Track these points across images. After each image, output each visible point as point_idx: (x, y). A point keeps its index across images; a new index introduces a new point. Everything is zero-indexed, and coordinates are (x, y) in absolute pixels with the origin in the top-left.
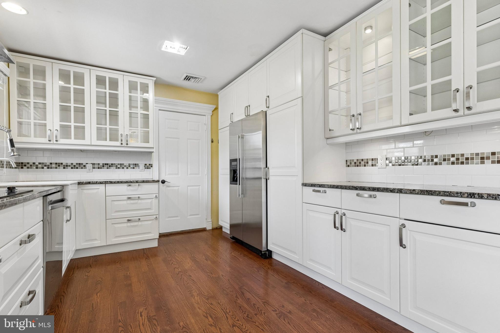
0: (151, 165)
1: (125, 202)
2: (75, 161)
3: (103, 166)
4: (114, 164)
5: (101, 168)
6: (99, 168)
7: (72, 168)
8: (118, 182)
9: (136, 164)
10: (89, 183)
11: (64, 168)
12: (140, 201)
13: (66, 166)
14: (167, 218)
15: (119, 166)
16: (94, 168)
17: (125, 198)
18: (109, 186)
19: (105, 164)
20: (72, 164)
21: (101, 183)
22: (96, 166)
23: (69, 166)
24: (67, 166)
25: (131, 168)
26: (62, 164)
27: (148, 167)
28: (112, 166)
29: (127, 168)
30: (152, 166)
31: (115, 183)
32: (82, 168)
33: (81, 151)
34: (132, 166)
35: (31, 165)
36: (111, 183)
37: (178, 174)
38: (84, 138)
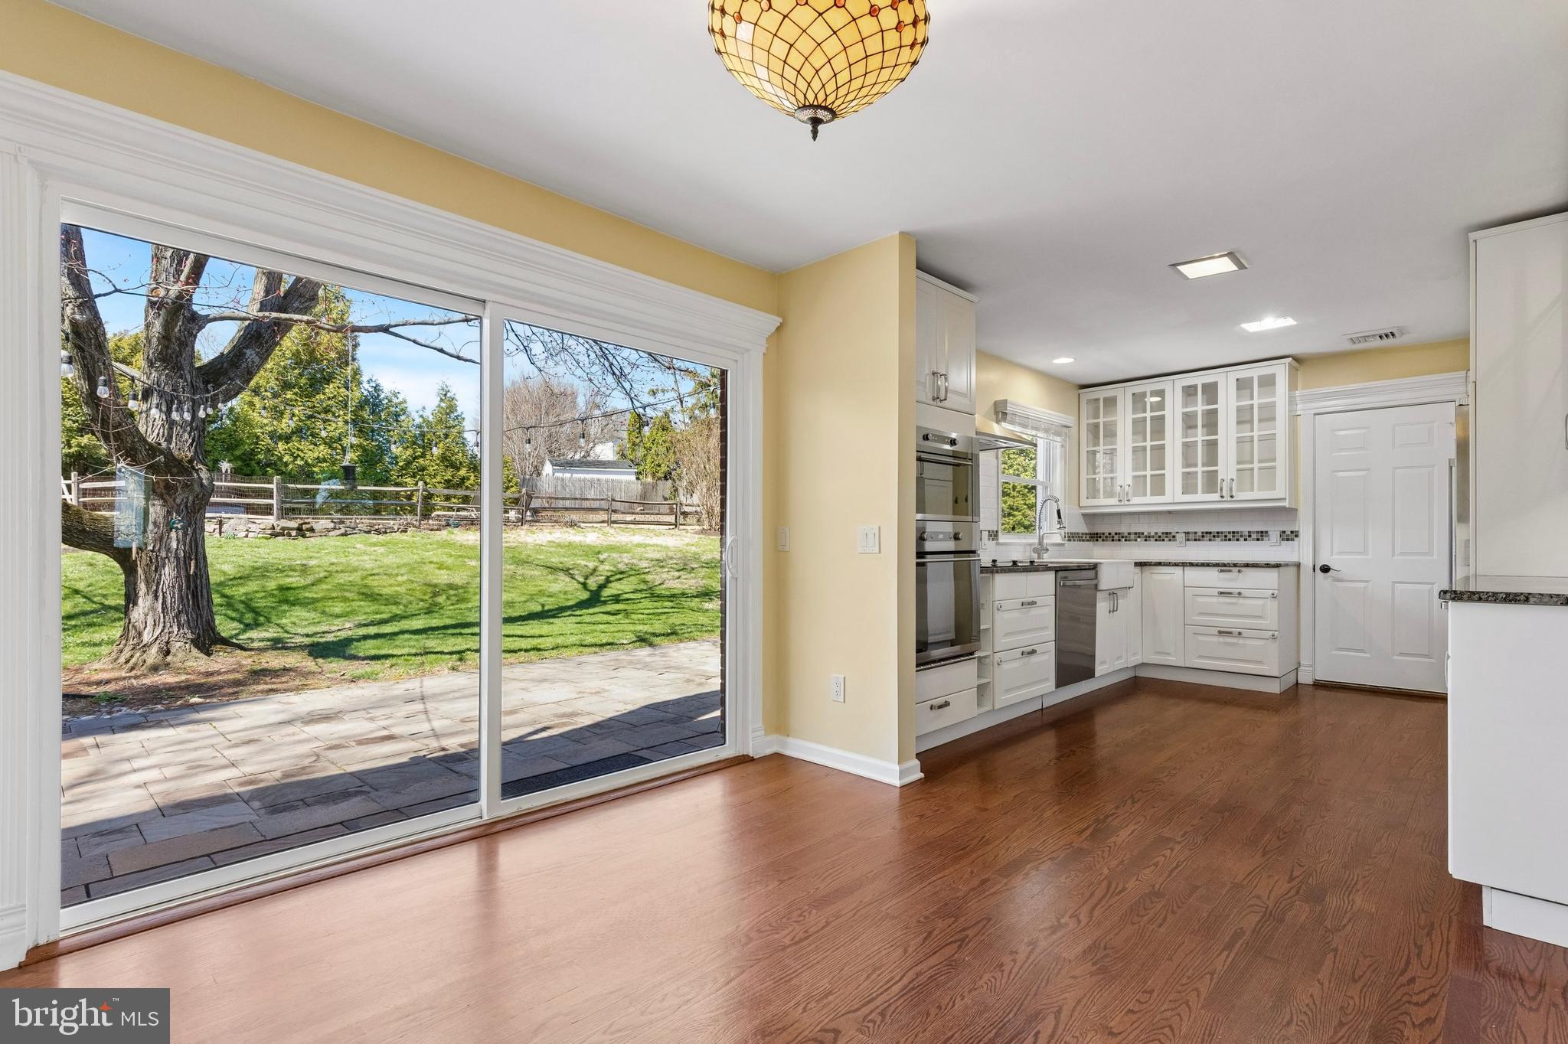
0: (1295, 534)
1: (1215, 600)
2: (1160, 529)
3: (1203, 536)
4: (1222, 533)
5: (1199, 540)
6: (1195, 540)
7: (1156, 540)
8: (1203, 565)
9: (1262, 532)
10: (1159, 564)
11: (1146, 540)
12: (1241, 601)
13: (1147, 538)
14: (1335, 650)
15: (1230, 536)
16: (1188, 540)
17: (1215, 592)
18: (1189, 571)
19: (1207, 533)
20: (1156, 533)
21: (1176, 565)
22: (1191, 536)
23: (1153, 537)
24: (1149, 537)
25: (1253, 540)
26: (1143, 533)
27: (1291, 536)
28: (1218, 537)
29: (1245, 540)
30: (1297, 536)
31: (1197, 565)
32: (1170, 540)
33: (1170, 512)
34: (1254, 536)
35: (1106, 537)
36: (1192, 565)
37: (1365, 552)
38: (1163, 494)
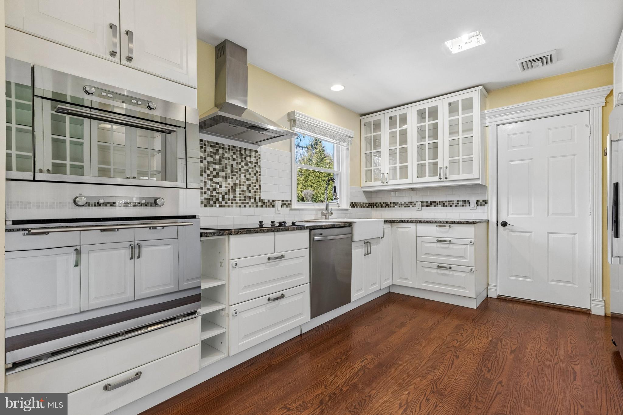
0: (486, 202)
1: (434, 245)
2: (406, 200)
3: (431, 204)
4: (442, 202)
5: (429, 206)
6: (427, 206)
7: (405, 207)
8: (427, 222)
9: (465, 201)
10: (402, 222)
11: (399, 207)
12: (451, 246)
14: (511, 277)
15: (446, 204)
16: (423, 206)
17: (435, 240)
18: (420, 227)
19: (433, 202)
20: (405, 203)
21: (411, 222)
22: (425, 204)
23: (403, 205)
25: (460, 206)
26: (399, 203)
27: (482, 203)
28: (440, 204)
29: (456, 206)
30: (486, 203)
31: (424, 222)
32: (413, 207)
33: (412, 189)
34: (461, 203)
35: (379, 205)
36: (421, 222)
37: (529, 213)
38: (406, 178)
